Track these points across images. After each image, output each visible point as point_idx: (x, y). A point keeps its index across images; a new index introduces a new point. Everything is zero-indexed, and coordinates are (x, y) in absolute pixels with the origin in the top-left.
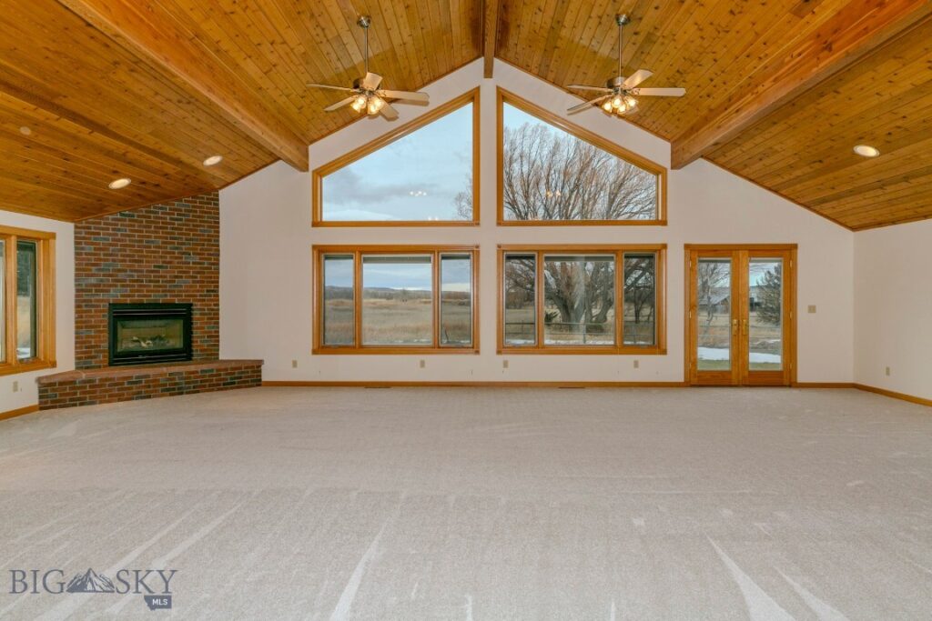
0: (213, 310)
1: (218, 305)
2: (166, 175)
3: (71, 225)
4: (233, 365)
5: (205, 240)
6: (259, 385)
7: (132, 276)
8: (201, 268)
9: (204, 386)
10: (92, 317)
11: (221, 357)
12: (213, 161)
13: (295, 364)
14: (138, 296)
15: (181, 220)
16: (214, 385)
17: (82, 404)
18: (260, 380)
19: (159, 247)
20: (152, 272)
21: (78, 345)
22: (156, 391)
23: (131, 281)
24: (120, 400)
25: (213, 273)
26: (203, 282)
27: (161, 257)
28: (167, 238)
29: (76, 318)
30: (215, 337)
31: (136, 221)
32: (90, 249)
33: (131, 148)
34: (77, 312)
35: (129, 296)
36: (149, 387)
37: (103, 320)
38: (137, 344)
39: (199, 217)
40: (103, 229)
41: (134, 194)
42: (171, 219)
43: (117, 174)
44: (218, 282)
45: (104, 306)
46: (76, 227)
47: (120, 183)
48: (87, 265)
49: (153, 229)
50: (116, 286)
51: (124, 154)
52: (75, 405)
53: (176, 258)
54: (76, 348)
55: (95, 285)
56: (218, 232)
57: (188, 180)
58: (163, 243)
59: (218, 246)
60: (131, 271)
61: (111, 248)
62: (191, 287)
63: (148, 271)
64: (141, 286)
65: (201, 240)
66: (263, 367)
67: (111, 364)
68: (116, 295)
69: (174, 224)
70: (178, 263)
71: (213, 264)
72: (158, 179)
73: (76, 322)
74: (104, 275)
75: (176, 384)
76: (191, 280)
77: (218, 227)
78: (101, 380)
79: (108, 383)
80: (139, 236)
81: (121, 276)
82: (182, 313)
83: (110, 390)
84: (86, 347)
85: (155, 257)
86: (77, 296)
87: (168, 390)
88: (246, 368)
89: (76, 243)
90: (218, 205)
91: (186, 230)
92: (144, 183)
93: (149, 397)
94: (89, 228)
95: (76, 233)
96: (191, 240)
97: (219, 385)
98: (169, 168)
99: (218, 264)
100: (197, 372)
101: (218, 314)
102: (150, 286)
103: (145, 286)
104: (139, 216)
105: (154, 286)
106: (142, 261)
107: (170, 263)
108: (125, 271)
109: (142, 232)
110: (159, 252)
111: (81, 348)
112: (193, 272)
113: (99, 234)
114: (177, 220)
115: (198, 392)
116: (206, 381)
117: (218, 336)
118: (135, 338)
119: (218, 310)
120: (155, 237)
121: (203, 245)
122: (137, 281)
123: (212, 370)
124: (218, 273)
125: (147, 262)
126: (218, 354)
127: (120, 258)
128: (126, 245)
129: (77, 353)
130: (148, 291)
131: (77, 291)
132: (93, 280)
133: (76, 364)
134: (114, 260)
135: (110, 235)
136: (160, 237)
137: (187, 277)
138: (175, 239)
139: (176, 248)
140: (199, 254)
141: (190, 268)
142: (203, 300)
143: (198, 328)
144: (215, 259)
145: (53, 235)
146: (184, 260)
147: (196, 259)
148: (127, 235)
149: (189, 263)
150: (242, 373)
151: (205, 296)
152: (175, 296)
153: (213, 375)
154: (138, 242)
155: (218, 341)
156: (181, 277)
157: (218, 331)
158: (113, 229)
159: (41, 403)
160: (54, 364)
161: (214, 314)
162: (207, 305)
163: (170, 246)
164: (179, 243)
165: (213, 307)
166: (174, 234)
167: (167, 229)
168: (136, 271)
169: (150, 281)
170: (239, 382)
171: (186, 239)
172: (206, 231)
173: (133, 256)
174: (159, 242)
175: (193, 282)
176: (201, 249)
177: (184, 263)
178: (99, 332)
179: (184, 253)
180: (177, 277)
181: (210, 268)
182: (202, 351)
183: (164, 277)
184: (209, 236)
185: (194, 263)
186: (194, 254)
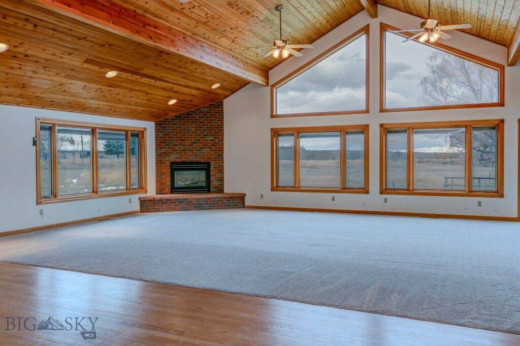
0: (221, 165)
1: (223, 163)
2: (194, 96)
3: (154, 123)
4: (230, 196)
5: (216, 128)
6: (244, 207)
7: (181, 148)
8: (214, 143)
9: (214, 206)
10: (163, 169)
11: (225, 191)
12: (215, 86)
13: (262, 196)
14: (184, 158)
15: (204, 117)
16: (219, 206)
17: (158, 211)
18: (244, 205)
19: (193, 132)
20: (191, 145)
22: (191, 207)
23: (180, 150)
24: (175, 210)
25: (220, 145)
26: (215, 150)
27: (194, 138)
28: (197, 127)
29: (156, 169)
30: (222, 180)
31: (182, 119)
32: (161, 135)
33: (174, 86)
34: (156, 166)
35: (180, 158)
36: (188, 205)
37: (167, 170)
38: (184, 183)
39: (213, 115)
40: (168, 124)
41: (180, 107)
42: (199, 117)
43: (170, 98)
44: (223, 150)
45: (168, 163)
46: (156, 124)
47: (172, 102)
48: (160, 143)
49: (190, 123)
50: (173, 153)
51: (172, 89)
52: (155, 211)
53: (202, 138)
54: (156, 184)
55: (164, 153)
56: (223, 123)
57: (205, 97)
58: (195, 130)
59: (223, 130)
60: (180, 145)
61: (171, 134)
62: (209, 153)
63: (188, 145)
64: (185, 153)
65: (214, 128)
66: (246, 198)
67: (172, 193)
68: (173, 157)
69: (201, 120)
70: (203, 141)
71: (221, 140)
72: (189, 98)
73: (156, 171)
74: (168, 148)
75: (200, 204)
76: (209, 150)
77: (223, 120)
78: (165, 199)
79: (169, 201)
80: (184, 127)
81: (176, 148)
82: (205, 167)
83: (170, 205)
84: (160, 184)
85: (191, 138)
86: (156, 158)
87: (196, 207)
88: (237, 198)
89: (156, 132)
90: (222, 108)
91: (207, 123)
92: (184, 100)
93: (188, 210)
94: (162, 124)
95: (156, 127)
96: (209, 128)
97: (222, 206)
98: (194, 92)
99: (223, 141)
100: (211, 198)
101: (223, 168)
102: (189, 153)
103: (187, 153)
104: (184, 117)
105: (191, 153)
106: (185, 140)
107: (199, 140)
108: (178, 145)
109: (185, 125)
110: (193, 135)
111: (158, 184)
112: (210, 145)
113: (166, 127)
114: (202, 117)
115: (212, 209)
116: (215, 203)
117: (223, 180)
118: (183, 180)
119: (223, 165)
120: (192, 127)
121: (215, 130)
122: (183, 150)
123: (220, 198)
124: (223, 145)
125: (188, 140)
126: (223, 190)
127: (175, 139)
128: (178, 132)
129: (157, 186)
130: (188, 156)
131: (156, 156)
132: (164, 150)
133: (156, 192)
134: (172, 140)
135: (170, 127)
136: (194, 127)
137: (207, 148)
138: (201, 128)
139: (202, 133)
140: (213, 135)
141: (209, 143)
142: (216, 160)
143: (213, 175)
144: (221, 138)
145: (145, 129)
146: (206, 139)
147: (211, 138)
148: (178, 127)
149: (208, 140)
150: (234, 200)
151: (216, 158)
152: (201, 158)
153: (219, 201)
154: (183, 130)
155: (223, 183)
156: (204, 148)
157: (223, 178)
158: (172, 124)
159: (140, 209)
160: (146, 192)
161: (221, 168)
162: (218, 163)
163: (199, 132)
164: (203, 130)
165: (220, 164)
166: (200, 125)
167: (197, 122)
168: (183, 145)
169: (189, 150)
170: (233, 206)
171: (207, 128)
172: (216, 123)
173: (181, 137)
174: (193, 130)
175: (210, 150)
176: (214, 133)
177: (206, 140)
178: (167, 176)
179: (206, 135)
180: (202, 148)
181: (219, 143)
182: (215, 187)
183: (196, 148)
184: (218, 125)
185: (211, 140)
186: (211, 135)
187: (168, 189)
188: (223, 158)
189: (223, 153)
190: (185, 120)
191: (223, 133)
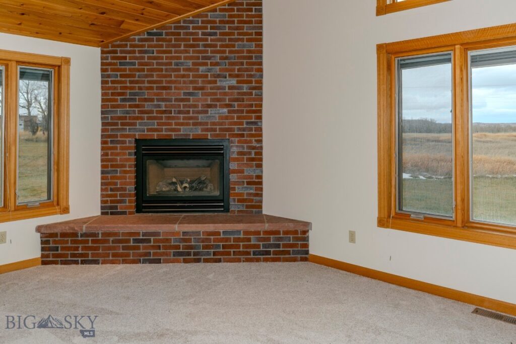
0: (254, 148)
1: (260, 141)
5: (244, 58)
6: (305, 260)
7: (159, 106)
8: (239, 94)
9: (229, 254)
10: (117, 154)
11: (266, 211)
13: (352, 237)
14: (167, 130)
15: (215, 34)
16: (240, 253)
17: (83, 262)
18: (307, 252)
19: (189, 70)
20: (182, 100)
21: (104, 187)
22: (167, 254)
23: (158, 112)
24: (125, 262)
25: (254, 100)
26: (242, 111)
27: (191, 82)
28: (198, 58)
29: (102, 155)
30: (257, 182)
31: (163, 40)
34: (103, 149)
35: (157, 130)
36: (159, 247)
37: (128, 160)
38: (173, 188)
39: (237, 28)
40: (129, 52)
42: (203, 34)
44: (260, 111)
45: (130, 143)
46: (103, 52)
48: (113, 94)
49: (182, 48)
50: (142, 118)
52: (76, 262)
53: (210, 82)
54: (102, 190)
55: (121, 118)
56: (261, 46)
58: (194, 64)
59: (261, 64)
60: (158, 100)
61: (138, 74)
62: (227, 118)
63: (176, 100)
64: (168, 118)
65: (239, 58)
66: (311, 234)
67: (139, 210)
68: (144, 129)
69: (206, 40)
70: (211, 89)
71: (255, 88)
73: (102, 161)
74: (130, 106)
75: (191, 247)
76: (225, 110)
77: (261, 40)
78: (104, 234)
79: (111, 239)
80: (167, 58)
81: (147, 106)
82: (219, 151)
83: (114, 248)
84: (112, 190)
85: (184, 82)
86: (103, 130)
87: (181, 254)
88: (287, 233)
89: (103, 70)
91: (222, 46)
94: (115, 52)
95: (102, 59)
96: (226, 58)
97: (248, 253)
99: (260, 88)
100: (218, 233)
101: (261, 154)
102: (178, 118)
103: (173, 118)
104: (167, 34)
105: (184, 118)
106: (169, 88)
107: (202, 88)
108: (152, 100)
109: (170, 52)
110: (188, 76)
111: (106, 190)
112: (230, 100)
113: (125, 58)
114: (210, 34)
115: (219, 261)
116: (231, 246)
117: (261, 183)
119: (261, 148)
120: (186, 58)
121: (242, 64)
122: (164, 112)
123: (239, 232)
124: (261, 100)
125: (176, 88)
126: (260, 207)
127: (146, 85)
128: (153, 70)
129: (102, 196)
130: (176, 124)
131: (103, 124)
132: (119, 112)
133: (102, 208)
134: (140, 88)
135: (136, 58)
136: (192, 58)
137: (222, 106)
138: (209, 58)
139: (209, 70)
140: (237, 76)
141: (225, 94)
142: (242, 136)
143: (234, 171)
144: (257, 82)
145: (67, 61)
146: (219, 84)
147: (233, 82)
148: (155, 58)
149: (224, 88)
150: (280, 239)
151: (244, 130)
152: (207, 130)
153: (239, 240)
154: (166, 64)
155: (261, 189)
156: (215, 106)
157: (260, 177)
158: (140, 52)
159: (43, 256)
160: (66, 210)
161: (256, 154)
162: (246, 142)
163: (201, 68)
164: (212, 64)
165: (254, 144)
166: (207, 52)
167: (198, 46)
168: (163, 100)
169: (180, 112)
170: (275, 253)
171: (221, 58)
172: (244, 46)
173: (161, 82)
174: (190, 63)
175: (229, 112)
176: (239, 70)
177: (219, 88)
178: (126, 172)
179: (219, 76)
180: (209, 106)
181: (251, 94)
182: (239, 201)
183: (195, 106)
184: (249, 51)
185: (231, 88)
186: (230, 76)
187: (129, 203)
188: (261, 129)
189: (260, 118)
190: (170, 40)
191: (261, 70)
